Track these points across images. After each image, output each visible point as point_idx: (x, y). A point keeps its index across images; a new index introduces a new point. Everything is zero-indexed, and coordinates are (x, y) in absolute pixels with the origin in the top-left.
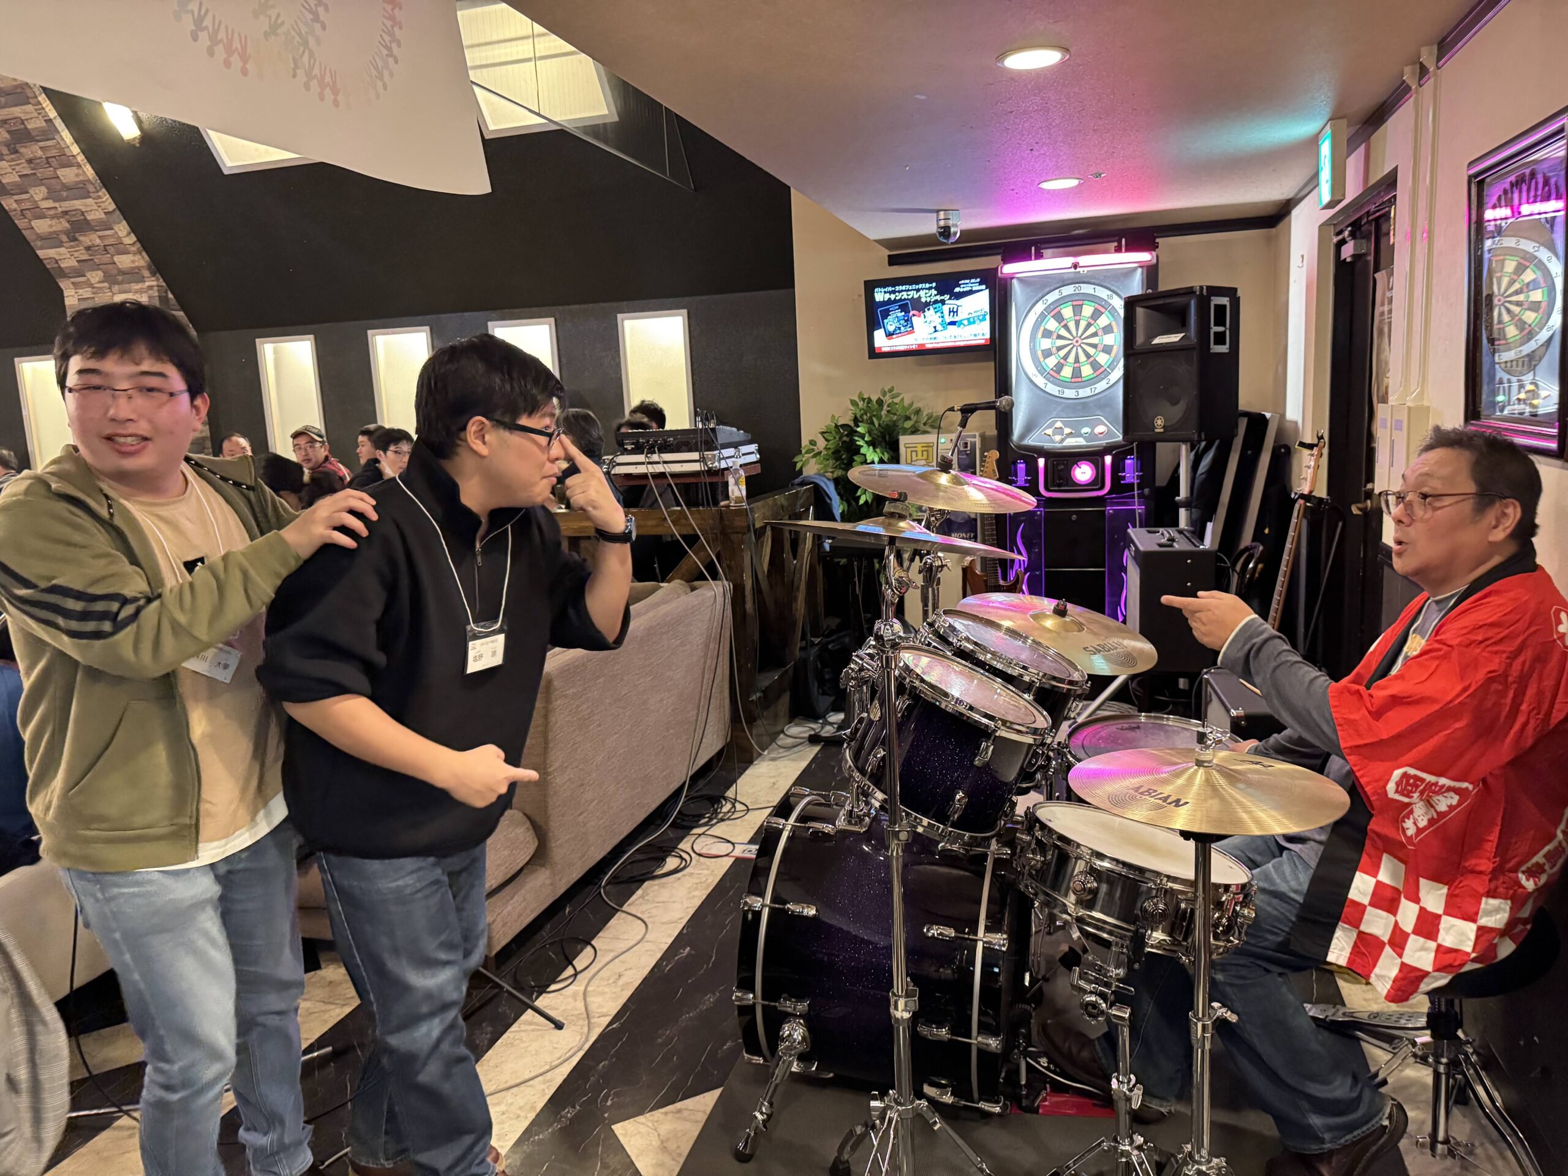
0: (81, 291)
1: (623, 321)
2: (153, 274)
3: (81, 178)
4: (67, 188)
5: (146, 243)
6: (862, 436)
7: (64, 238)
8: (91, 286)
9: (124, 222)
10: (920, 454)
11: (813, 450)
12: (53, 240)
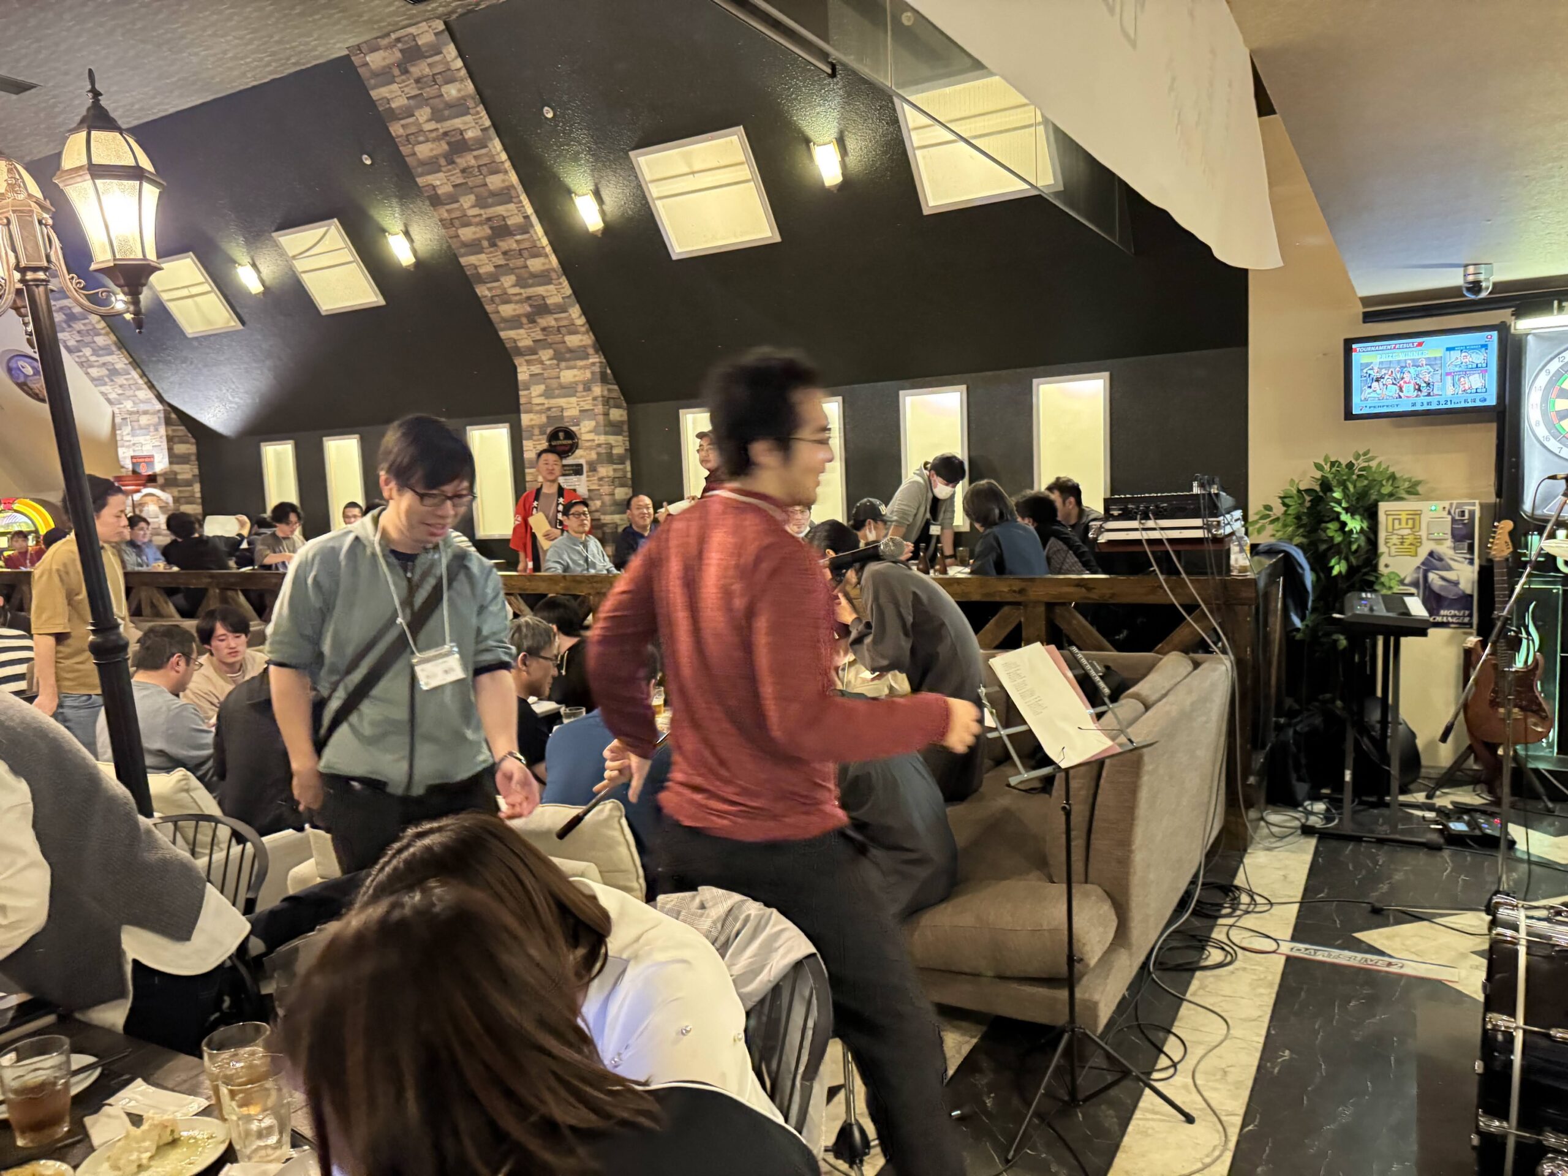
0: (532, 368)
1: (1038, 385)
2: (597, 352)
3: (547, 267)
4: (534, 276)
5: (594, 324)
6: (1339, 503)
7: (524, 320)
8: (542, 363)
9: (577, 306)
10: (1404, 522)
11: (1269, 516)
12: (514, 322)
